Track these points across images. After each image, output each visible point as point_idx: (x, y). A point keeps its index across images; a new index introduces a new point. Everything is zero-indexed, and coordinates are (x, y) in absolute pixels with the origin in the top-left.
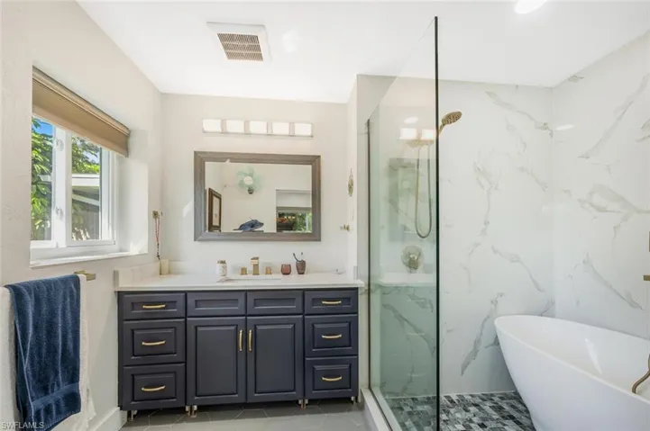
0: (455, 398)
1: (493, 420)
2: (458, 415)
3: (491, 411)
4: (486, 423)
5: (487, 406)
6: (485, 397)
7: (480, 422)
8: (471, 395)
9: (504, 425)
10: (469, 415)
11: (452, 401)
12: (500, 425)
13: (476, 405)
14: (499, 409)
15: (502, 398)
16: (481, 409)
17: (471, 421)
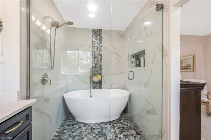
0: (57, 134)
1: (72, 129)
2: (65, 137)
3: (69, 127)
4: (73, 131)
5: (66, 127)
6: (62, 126)
7: (71, 132)
8: (59, 129)
9: (75, 127)
10: (67, 134)
11: (58, 136)
12: (75, 128)
13: (64, 130)
14: (69, 125)
15: (65, 122)
16: (67, 129)
17: (70, 134)
